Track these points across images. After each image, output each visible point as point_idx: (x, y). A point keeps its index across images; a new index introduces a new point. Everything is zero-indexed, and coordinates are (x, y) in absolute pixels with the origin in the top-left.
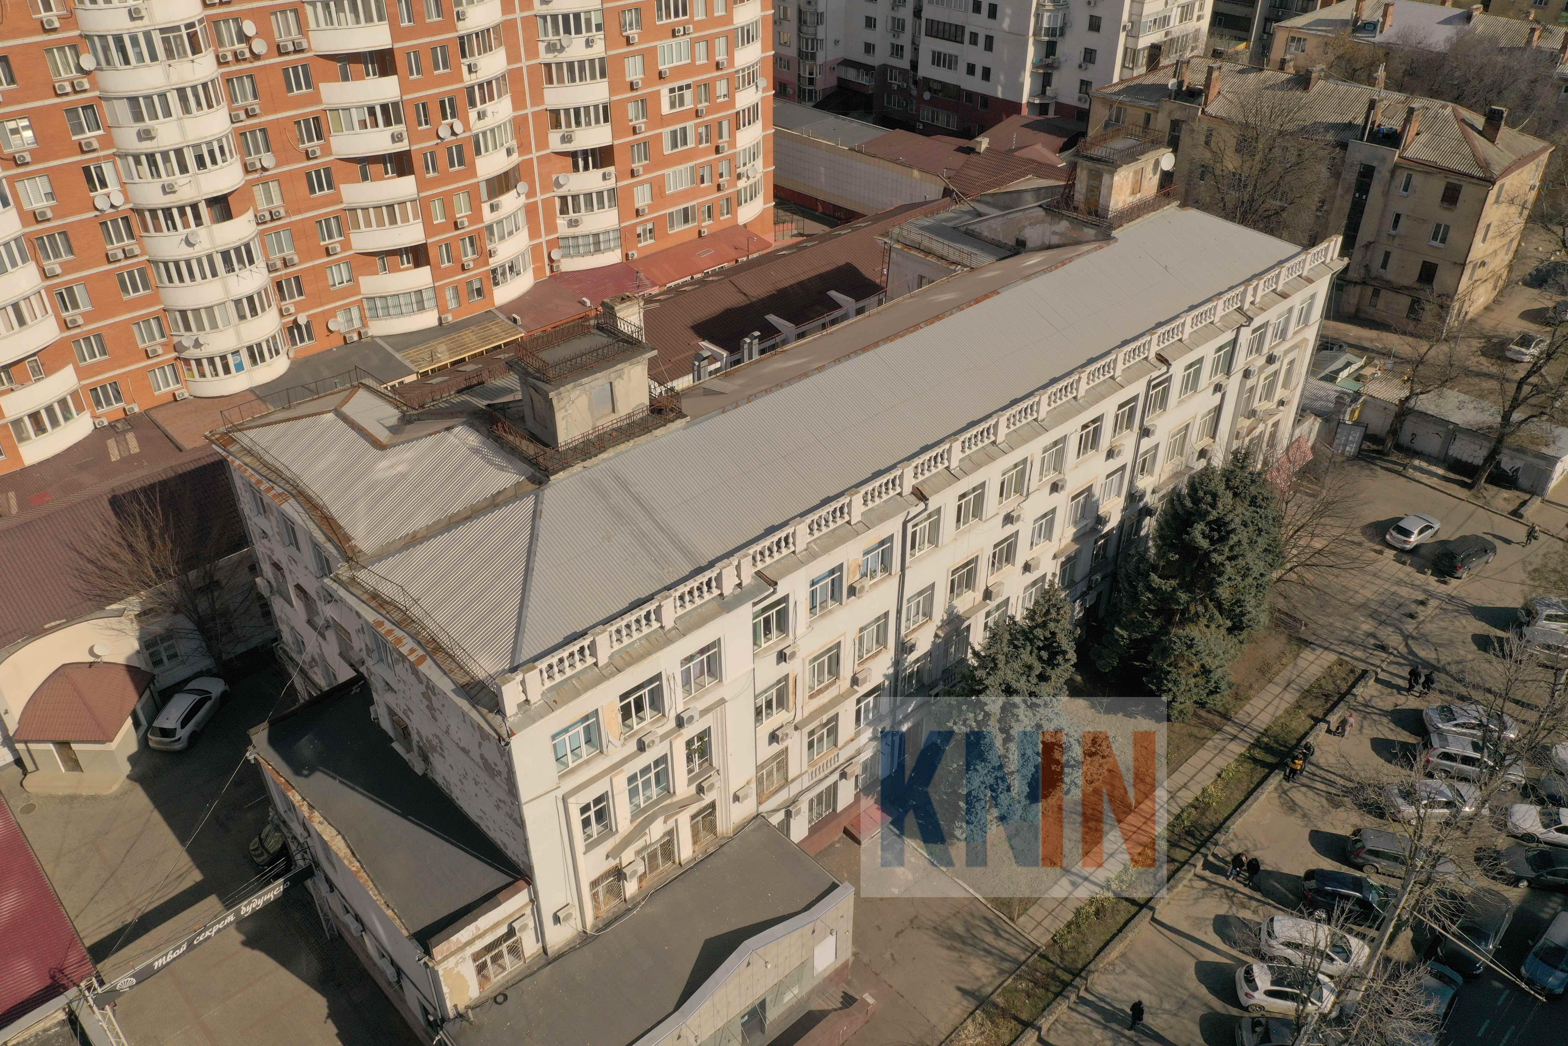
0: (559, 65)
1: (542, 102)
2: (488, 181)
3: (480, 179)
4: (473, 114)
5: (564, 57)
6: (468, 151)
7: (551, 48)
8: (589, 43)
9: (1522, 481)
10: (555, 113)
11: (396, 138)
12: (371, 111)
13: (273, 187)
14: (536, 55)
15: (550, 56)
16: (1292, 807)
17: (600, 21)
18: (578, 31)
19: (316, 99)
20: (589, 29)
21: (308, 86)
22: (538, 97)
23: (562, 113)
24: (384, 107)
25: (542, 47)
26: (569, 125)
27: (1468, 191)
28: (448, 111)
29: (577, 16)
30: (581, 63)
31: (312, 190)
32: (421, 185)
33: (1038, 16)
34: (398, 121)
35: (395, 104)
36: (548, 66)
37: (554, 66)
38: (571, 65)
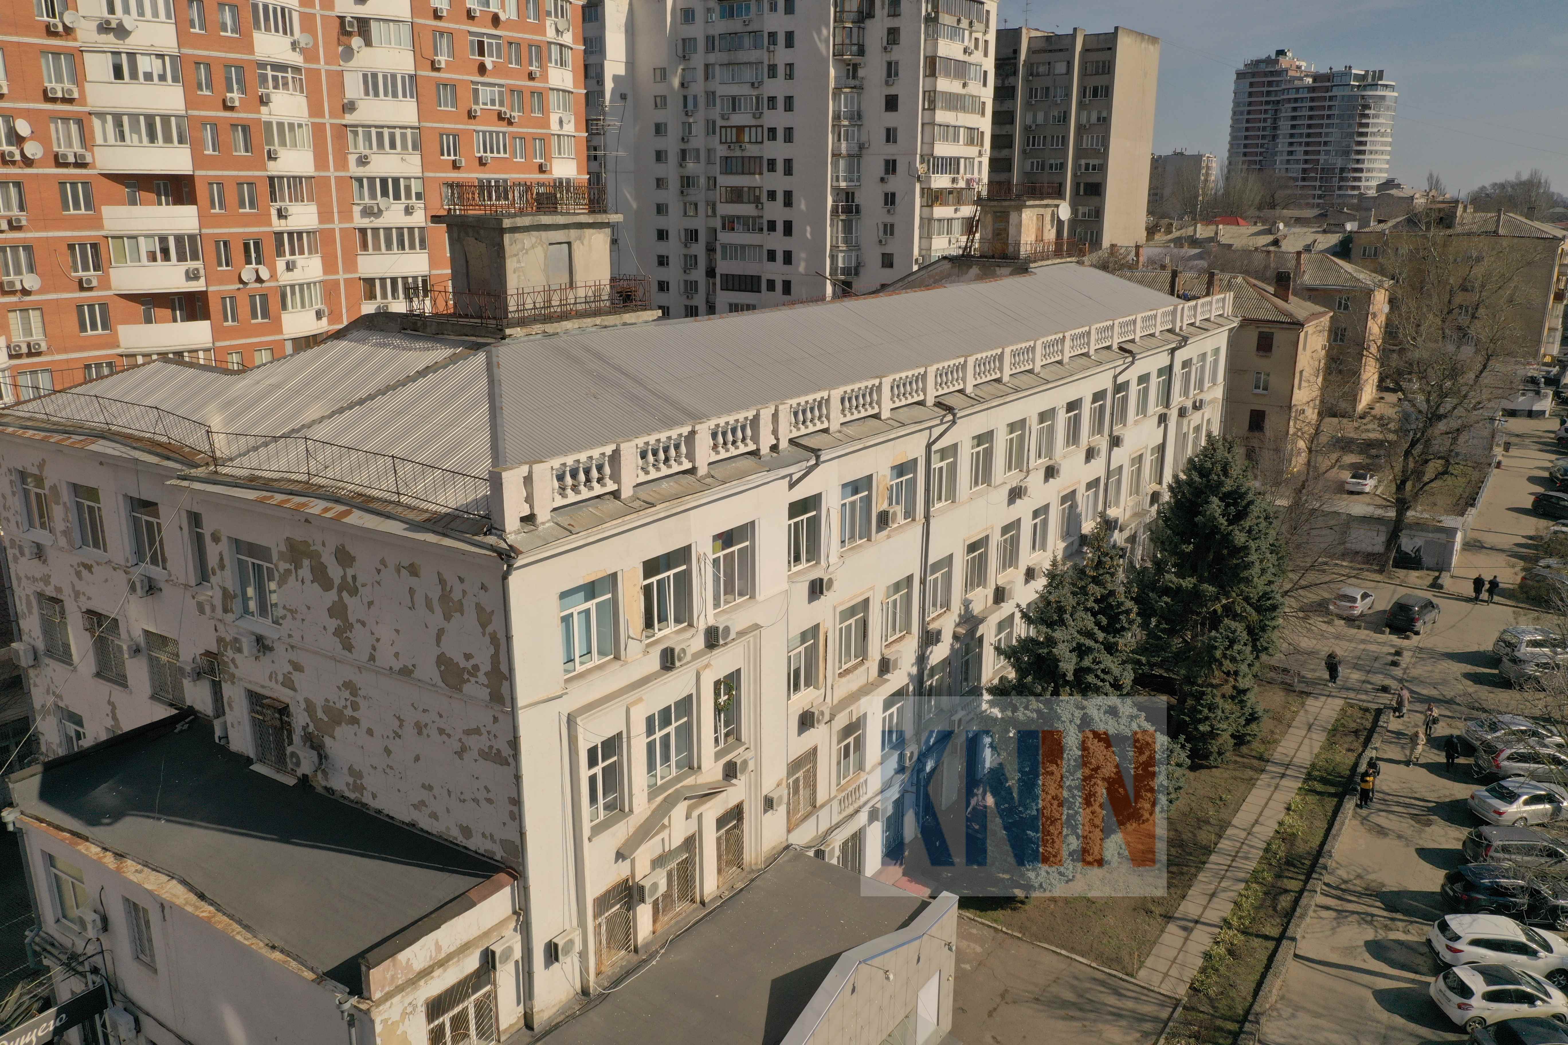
0: (375, 230)
1: (355, 270)
2: (294, 340)
3: (286, 337)
4: (281, 264)
5: (379, 222)
6: (274, 303)
7: (367, 212)
8: (408, 211)
9: (1426, 560)
10: (370, 282)
11: (191, 276)
12: (163, 239)
13: (34, 316)
14: (351, 219)
15: (366, 220)
16: (1382, 832)
17: (420, 190)
18: (397, 197)
19: (97, 222)
20: (408, 196)
21: (88, 207)
22: (351, 264)
23: (378, 283)
24: (179, 239)
25: (357, 210)
26: (384, 296)
27: (1280, 338)
28: (253, 255)
29: (396, 181)
30: (400, 230)
31: (83, 328)
32: (217, 334)
33: (833, 258)
34: (194, 257)
35: (192, 238)
36: (363, 231)
37: (369, 232)
38: (388, 230)
